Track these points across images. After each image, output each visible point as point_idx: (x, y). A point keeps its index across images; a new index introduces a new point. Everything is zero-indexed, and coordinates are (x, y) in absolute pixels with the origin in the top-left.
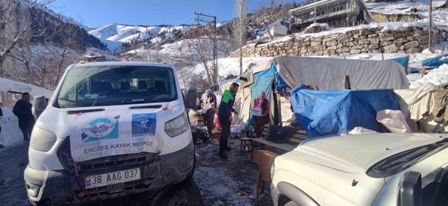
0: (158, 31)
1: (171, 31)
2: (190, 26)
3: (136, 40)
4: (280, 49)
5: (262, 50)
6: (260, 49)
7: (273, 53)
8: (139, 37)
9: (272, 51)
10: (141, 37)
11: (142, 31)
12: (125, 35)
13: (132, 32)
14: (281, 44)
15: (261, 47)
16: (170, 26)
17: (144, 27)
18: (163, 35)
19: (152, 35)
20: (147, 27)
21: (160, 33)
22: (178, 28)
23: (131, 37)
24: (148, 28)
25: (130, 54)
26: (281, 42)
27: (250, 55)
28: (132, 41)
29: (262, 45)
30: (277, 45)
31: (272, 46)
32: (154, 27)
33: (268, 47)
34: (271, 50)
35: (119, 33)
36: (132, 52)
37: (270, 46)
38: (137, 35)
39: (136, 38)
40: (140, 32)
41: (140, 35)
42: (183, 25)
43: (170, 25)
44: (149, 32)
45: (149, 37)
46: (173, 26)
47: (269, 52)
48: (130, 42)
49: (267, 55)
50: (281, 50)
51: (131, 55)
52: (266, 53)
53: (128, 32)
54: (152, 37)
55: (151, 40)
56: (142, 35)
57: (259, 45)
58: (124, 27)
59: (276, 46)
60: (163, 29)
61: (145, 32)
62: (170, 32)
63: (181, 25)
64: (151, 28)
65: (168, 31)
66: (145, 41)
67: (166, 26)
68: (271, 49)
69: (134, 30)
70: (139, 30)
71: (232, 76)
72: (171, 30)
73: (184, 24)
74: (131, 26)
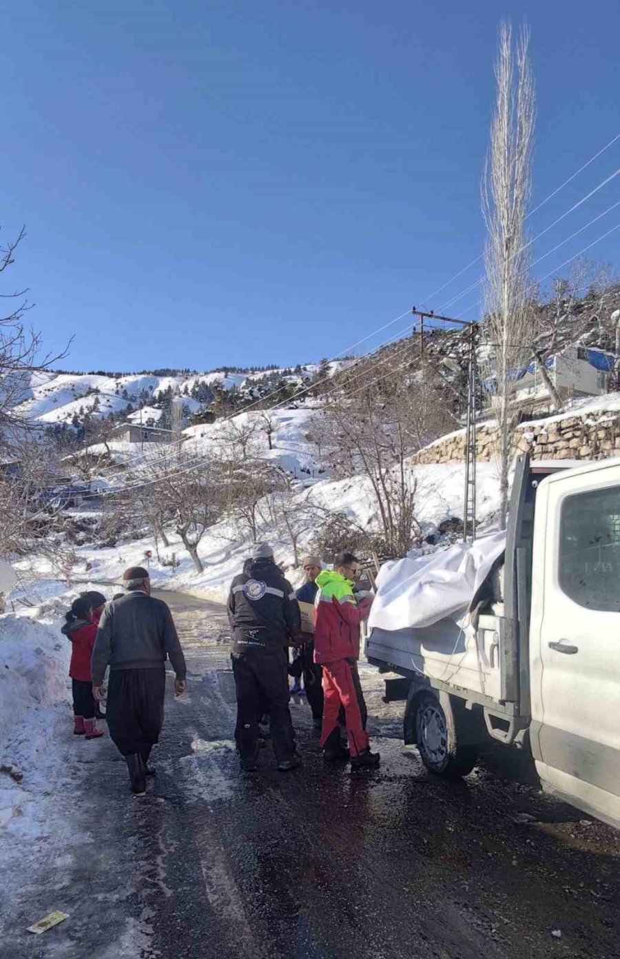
0: (151, 388)
1: (190, 388)
2: (245, 372)
3: (87, 416)
4: (602, 434)
5: (535, 438)
6: (529, 436)
7: (575, 449)
8: (94, 408)
9: (574, 443)
10: (102, 408)
11: (103, 389)
12: (55, 401)
13: (74, 393)
14: (604, 418)
15: (533, 429)
16: (186, 374)
17: (110, 375)
18: (165, 400)
19: (133, 399)
20: (118, 376)
21: (156, 394)
22: (209, 379)
23: (75, 406)
24: (122, 380)
25: (88, 455)
26: (604, 413)
27: (488, 455)
28: (76, 418)
29: (536, 423)
30: (590, 422)
31: (575, 427)
32: (140, 377)
33: (560, 430)
34: (569, 440)
35: (36, 394)
36: (98, 449)
37: (563, 425)
38: (90, 401)
39: (86, 411)
40: (97, 391)
41: (97, 401)
42: (226, 370)
43: (188, 371)
44: (125, 392)
45: (124, 407)
46: (195, 373)
47: (561, 444)
48: (69, 421)
49: (557, 455)
50: (607, 438)
51: (93, 458)
52: (550, 447)
53: (64, 391)
54: (134, 406)
55: (130, 416)
56: (103, 401)
57: (525, 424)
58: (52, 379)
59: (588, 427)
60: (164, 384)
61: (113, 393)
62: (186, 392)
63: (218, 371)
64: (131, 379)
65: (182, 388)
66: (112, 417)
67: (173, 374)
68: (569, 435)
69: (80, 386)
70: (94, 387)
71: (455, 521)
72: (190, 384)
73: (228, 366)
74: (72, 373)
